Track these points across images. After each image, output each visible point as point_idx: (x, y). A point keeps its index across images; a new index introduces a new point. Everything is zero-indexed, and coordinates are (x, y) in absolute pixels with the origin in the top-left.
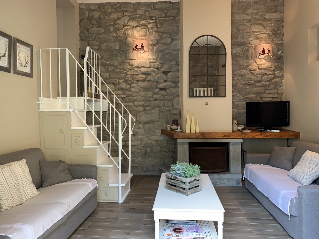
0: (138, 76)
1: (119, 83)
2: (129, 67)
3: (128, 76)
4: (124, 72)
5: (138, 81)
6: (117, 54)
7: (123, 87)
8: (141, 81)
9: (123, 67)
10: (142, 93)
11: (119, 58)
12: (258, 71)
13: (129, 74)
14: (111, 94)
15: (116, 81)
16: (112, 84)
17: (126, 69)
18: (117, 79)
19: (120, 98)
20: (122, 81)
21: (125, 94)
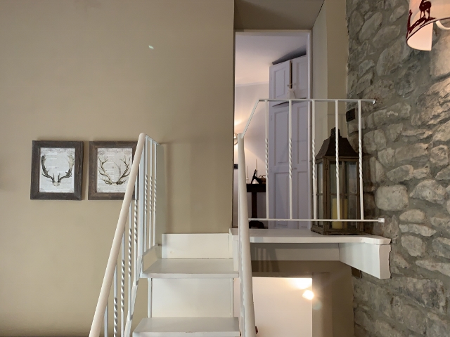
1: (415, 181)
2: (439, 110)
3: (435, 150)
6: (407, 75)
7: (427, 194)
9: (420, 119)
11: (412, 85)
13: (440, 142)
14: (400, 222)
15: (407, 172)
16: (402, 183)
17: (432, 122)
18: (410, 167)
19: (419, 240)
20: (424, 170)
21: (432, 227)
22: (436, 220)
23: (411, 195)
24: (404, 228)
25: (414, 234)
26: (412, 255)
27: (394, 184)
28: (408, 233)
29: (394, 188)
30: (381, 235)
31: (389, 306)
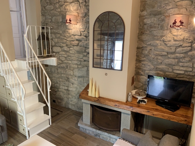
0: (73, 42)
2: (68, 35)
3: (67, 42)
4: (66, 38)
5: (74, 46)
6: (61, 25)
7: (66, 49)
8: (76, 46)
9: (64, 35)
10: (76, 55)
11: (62, 28)
12: (173, 43)
13: (68, 41)
14: (59, 54)
15: (61, 45)
16: (60, 47)
17: (67, 36)
18: (62, 44)
19: (64, 57)
20: (65, 45)
21: (67, 55)
22: (68, 54)
23: (62, 49)
24: (60, 55)
25: (63, 56)
26: (63, 60)
27: (58, 46)
28: (61, 56)
29: (58, 47)
30: (54, 57)
31: (56, 71)
